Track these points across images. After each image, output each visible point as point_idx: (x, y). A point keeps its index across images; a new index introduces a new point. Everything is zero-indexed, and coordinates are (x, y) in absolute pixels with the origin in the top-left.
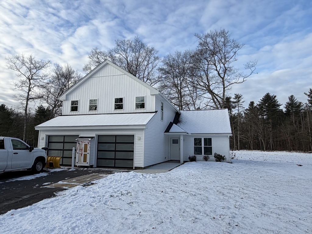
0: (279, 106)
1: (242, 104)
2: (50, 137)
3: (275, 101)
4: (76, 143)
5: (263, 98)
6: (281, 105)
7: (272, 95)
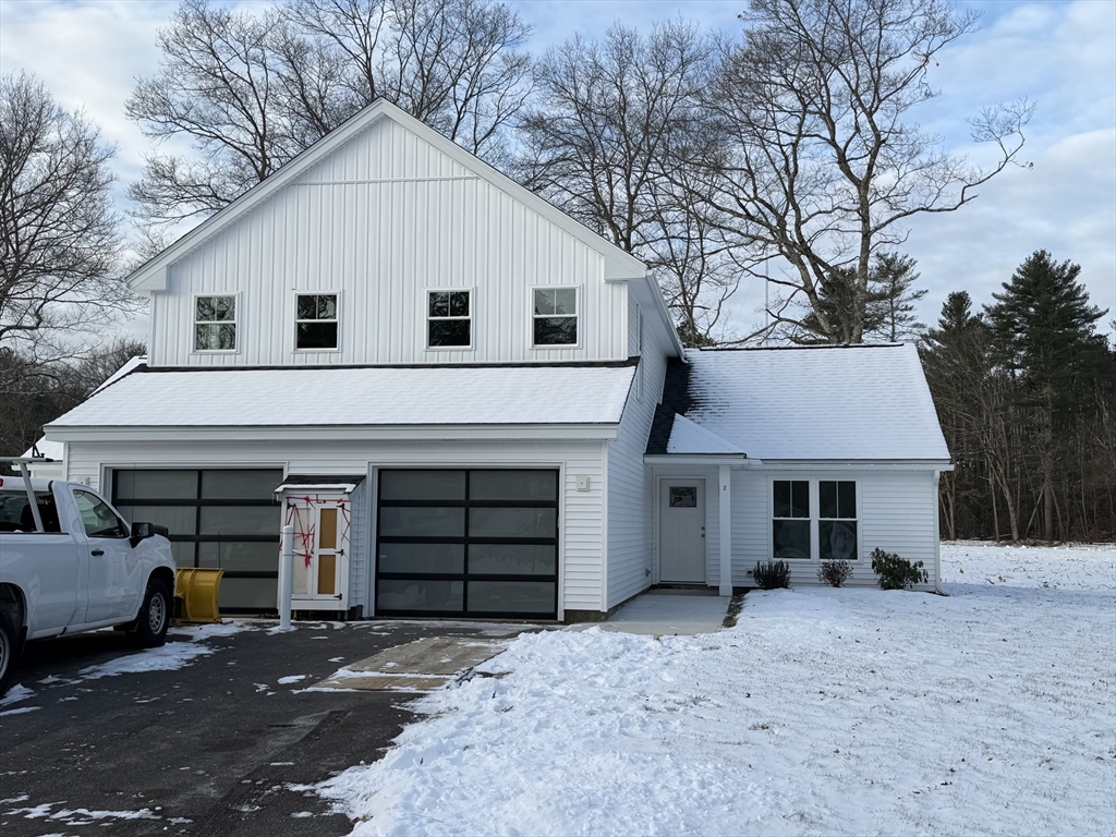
0: (1091, 317)
1: (910, 304)
2: (120, 475)
3: (1073, 295)
4: (279, 504)
5: (1015, 278)
6: (1100, 315)
7: (1060, 264)
